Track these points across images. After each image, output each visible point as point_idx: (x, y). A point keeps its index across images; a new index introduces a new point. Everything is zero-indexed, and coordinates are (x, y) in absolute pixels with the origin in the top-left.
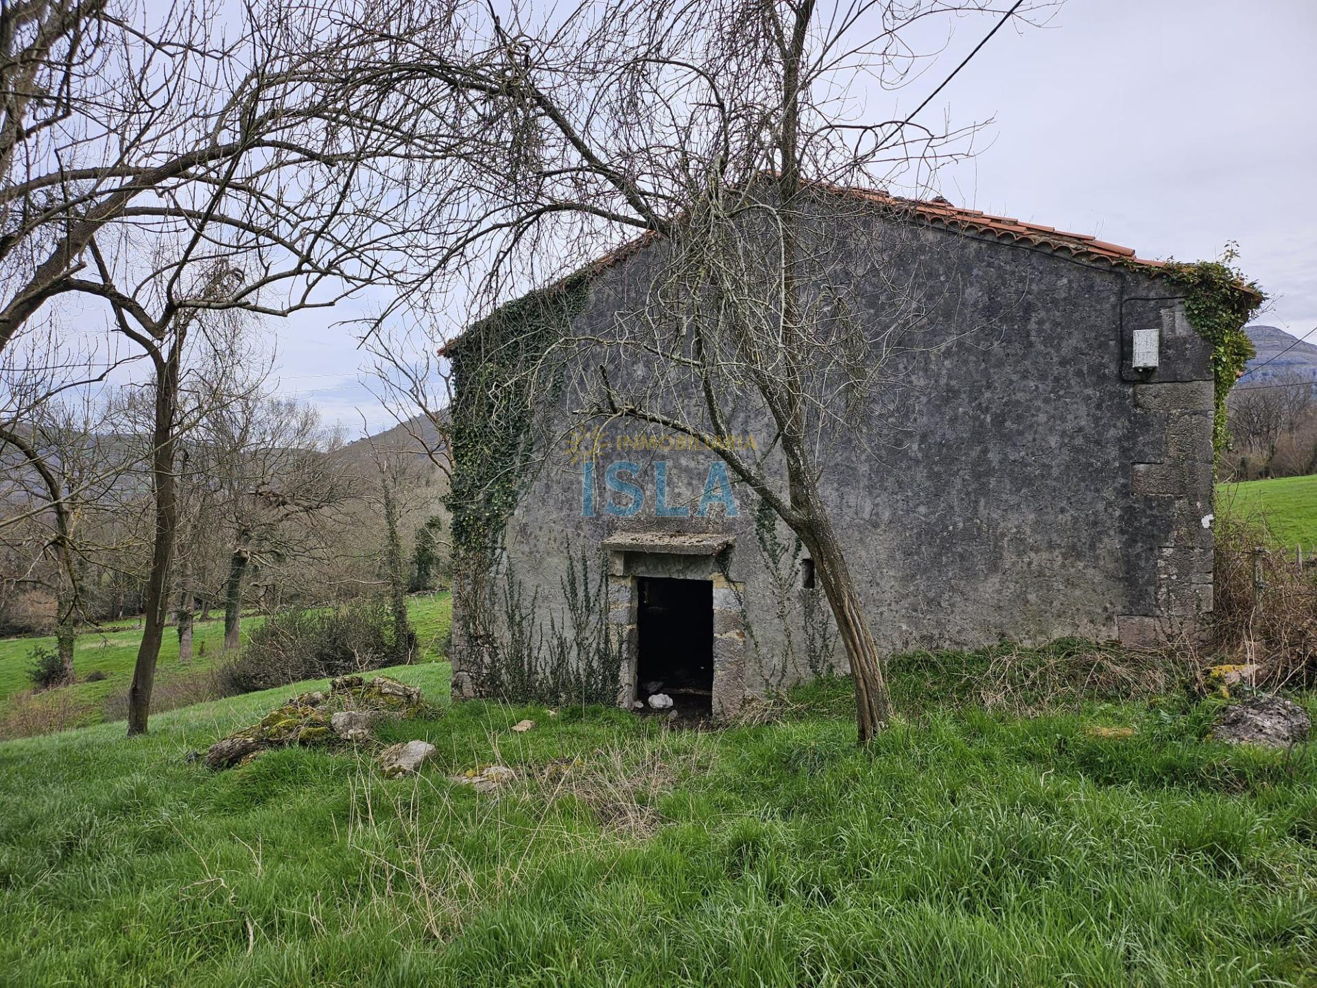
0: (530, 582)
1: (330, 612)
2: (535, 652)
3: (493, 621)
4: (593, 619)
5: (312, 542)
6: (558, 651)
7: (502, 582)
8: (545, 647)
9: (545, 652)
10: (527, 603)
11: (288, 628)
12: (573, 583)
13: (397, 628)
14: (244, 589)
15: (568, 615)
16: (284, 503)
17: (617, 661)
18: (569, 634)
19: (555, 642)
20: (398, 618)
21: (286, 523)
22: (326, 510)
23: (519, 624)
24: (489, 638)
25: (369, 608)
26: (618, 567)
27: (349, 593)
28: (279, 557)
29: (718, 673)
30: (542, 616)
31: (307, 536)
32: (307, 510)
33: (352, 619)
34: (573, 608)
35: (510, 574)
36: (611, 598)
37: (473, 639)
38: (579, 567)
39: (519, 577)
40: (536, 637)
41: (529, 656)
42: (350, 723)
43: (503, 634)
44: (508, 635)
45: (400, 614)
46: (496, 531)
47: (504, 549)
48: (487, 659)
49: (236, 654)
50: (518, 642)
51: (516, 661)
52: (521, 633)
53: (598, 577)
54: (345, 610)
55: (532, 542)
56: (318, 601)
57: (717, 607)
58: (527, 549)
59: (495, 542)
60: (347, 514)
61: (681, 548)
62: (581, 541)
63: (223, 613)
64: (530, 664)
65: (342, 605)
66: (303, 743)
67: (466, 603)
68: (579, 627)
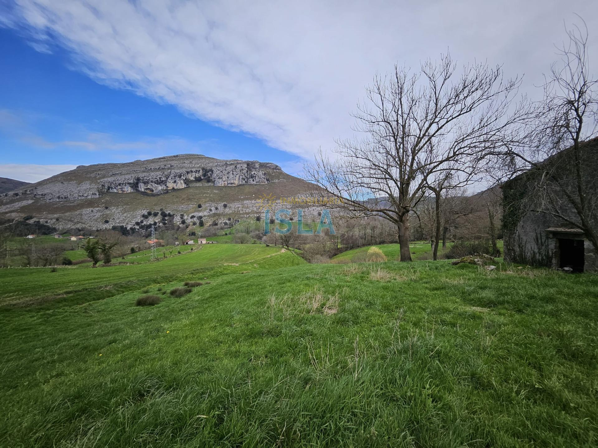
0: (525, 238)
1: (472, 243)
2: (526, 254)
3: (514, 246)
4: (543, 247)
5: (466, 224)
6: (533, 254)
7: (517, 238)
8: (529, 253)
9: (529, 254)
10: (524, 243)
11: (461, 245)
12: (537, 239)
13: (494, 248)
14: (447, 236)
15: (536, 246)
16: (458, 214)
17: (551, 258)
18: (536, 251)
19: (532, 252)
20: (493, 246)
21: (458, 219)
22: (470, 215)
23: (522, 247)
24: (513, 250)
25: (484, 242)
26: (551, 236)
27: (478, 238)
28: (456, 227)
29: (586, 263)
30: (529, 246)
31: (465, 222)
32: (465, 215)
33: (479, 244)
34: (537, 244)
35: (519, 236)
36: (549, 243)
37: (509, 250)
38: (539, 235)
39: (521, 237)
40: (527, 251)
41: (525, 254)
42: (478, 261)
43: (517, 249)
44: (518, 249)
45: (495, 245)
46: (515, 226)
47: (517, 230)
48: (513, 254)
49: (447, 251)
50: (521, 251)
51: (521, 255)
52: (522, 249)
53: (545, 238)
54: (477, 242)
55: (525, 229)
56: (468, 239)
57: (585, 247)
58: (523, 231)
59: (514, 229)
60: (477, 216)
61: (570, 232)
62: (539, 229)
63: (442, 241)
64: (525, 256)
65: (476, 241)
66: (469, 263)
67: (507, 242)
68: (539, 249)
